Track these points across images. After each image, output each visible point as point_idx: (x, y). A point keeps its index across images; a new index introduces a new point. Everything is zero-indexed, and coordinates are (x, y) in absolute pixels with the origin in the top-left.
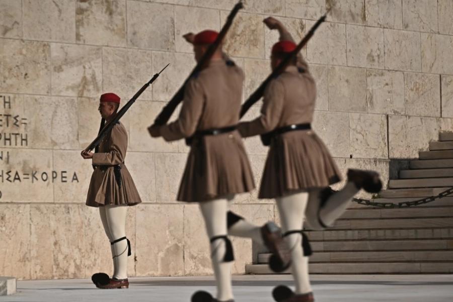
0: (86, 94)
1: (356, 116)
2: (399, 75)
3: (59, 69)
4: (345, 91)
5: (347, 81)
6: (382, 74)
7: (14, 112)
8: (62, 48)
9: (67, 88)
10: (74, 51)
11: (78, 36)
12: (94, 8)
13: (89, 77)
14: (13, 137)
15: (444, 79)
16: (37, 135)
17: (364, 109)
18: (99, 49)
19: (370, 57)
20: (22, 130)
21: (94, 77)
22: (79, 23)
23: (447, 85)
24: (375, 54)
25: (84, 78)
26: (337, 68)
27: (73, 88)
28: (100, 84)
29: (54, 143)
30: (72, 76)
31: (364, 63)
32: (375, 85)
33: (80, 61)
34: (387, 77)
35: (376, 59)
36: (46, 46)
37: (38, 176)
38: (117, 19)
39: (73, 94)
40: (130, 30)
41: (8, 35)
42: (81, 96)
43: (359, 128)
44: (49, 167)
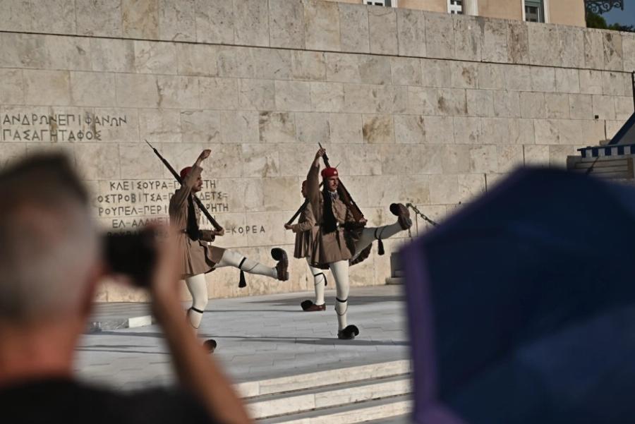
0: (268, 175)
1: (462, 176)
2: (493, 147)
3: (248, 160)
4: (454, 160)
5: (455, 154)
6: (481, 148)
7: (218, 190)
8: (250, 146)
9: (255, 172)
10: (258, 147)
11: (261, 138)
12: (272, 119)
13: (270, 164)
14: (218, 206)
15: (526, 148)
16: (234, 204)
17: (468, 171)
18: (276, 145)
19: (472, 137)
20: (224, 201)
21: (273, 164)
22: (262, 129)
23: (528, 151)
24: (475, 135)
25: (267, 165)
26: (448, 146)
27: (259, 171)
28: (278, 167)
29: (247, 208)
30: (258, 164)
31: (468, 141)
32: (476, 155)
33: (263, 154)
34: (484, 149)
35: (476, 137)
36: (239, 146)
37: (237, 230)
38: (288, 125)
39: (259, 176)
40: (298, 132)
41: (212, 141)
42: (264, 176)
43: (465, 184)
44: (243, 223)
